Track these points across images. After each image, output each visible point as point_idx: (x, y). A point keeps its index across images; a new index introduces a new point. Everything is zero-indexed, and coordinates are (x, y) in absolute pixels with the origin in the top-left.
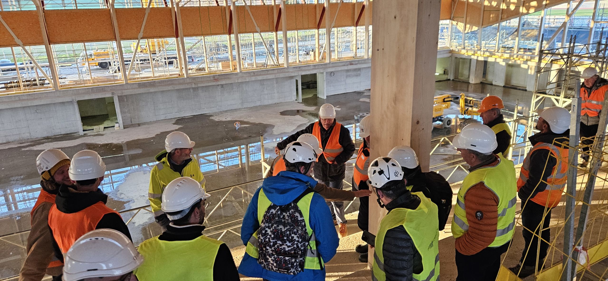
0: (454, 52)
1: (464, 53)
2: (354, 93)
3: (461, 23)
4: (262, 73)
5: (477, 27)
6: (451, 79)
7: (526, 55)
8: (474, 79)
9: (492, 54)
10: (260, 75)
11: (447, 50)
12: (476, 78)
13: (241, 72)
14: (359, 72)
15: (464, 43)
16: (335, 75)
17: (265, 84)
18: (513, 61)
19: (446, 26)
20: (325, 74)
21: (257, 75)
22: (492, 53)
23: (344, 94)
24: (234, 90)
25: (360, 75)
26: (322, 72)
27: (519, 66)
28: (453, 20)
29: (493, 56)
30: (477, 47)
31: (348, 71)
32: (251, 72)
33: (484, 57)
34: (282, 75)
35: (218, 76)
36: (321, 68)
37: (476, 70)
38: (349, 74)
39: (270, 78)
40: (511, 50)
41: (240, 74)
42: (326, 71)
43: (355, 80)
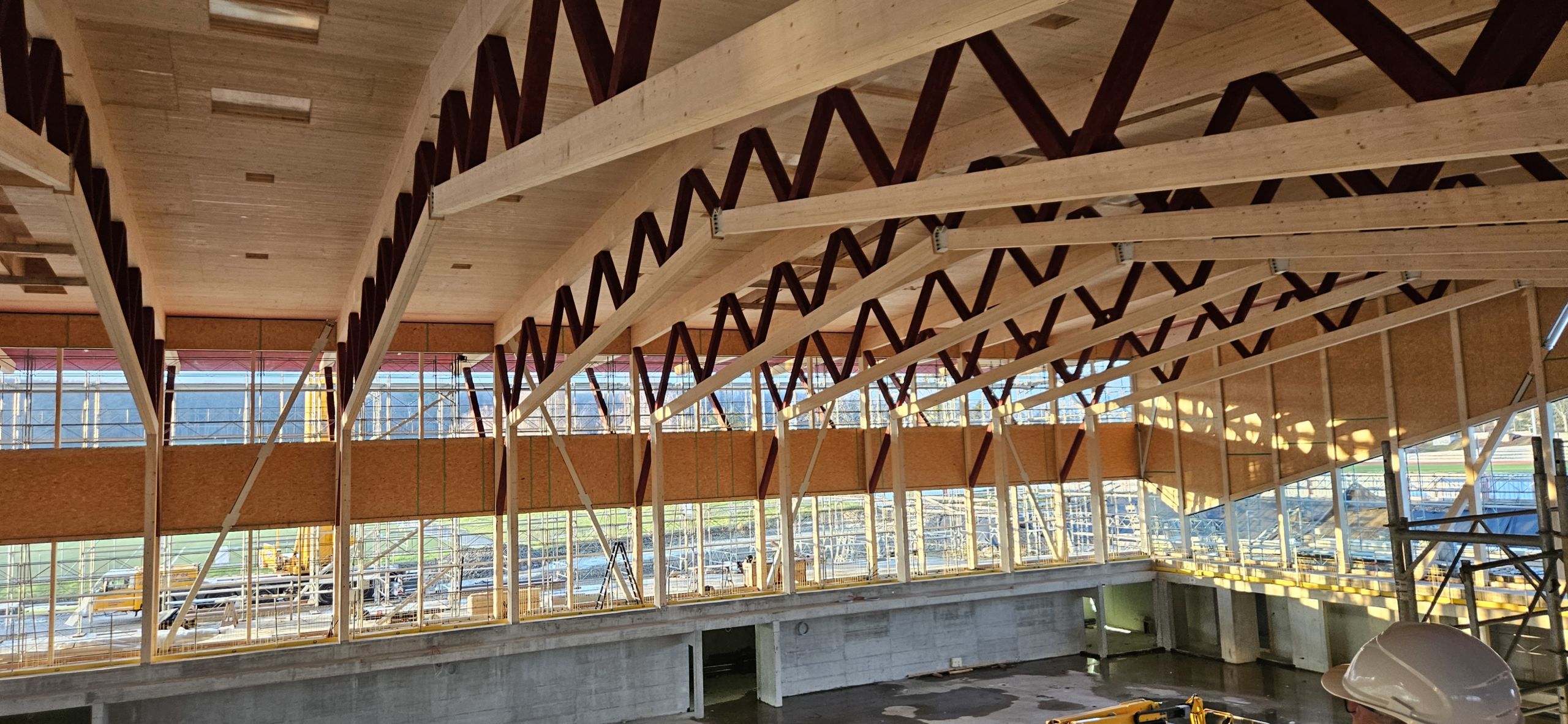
0: (1164, 569)
1: (1193, 572)
2: (872, 688)
3: (1171, 489)
4: (581, 626)
5: (1217, 500)
6: (1168, 648)
7: (1375, 579)
8: (1233, 649)
9: (1272, 575)
10: (577, 631)
11: (1141, 562)
12: (1239, 644)
13: (518, 623)
14: (883, 624)
15: (1189, 544)
16: (810, 631)
17: (591, 658)
18: (1340, 594)
19: (1130, 496)
20: (776, 627)
21: (566, 633)
22: (1274, 573)
23: (841, 689)
24: (491, 679)
25: (887, 631)
26: (768, 621)
27: (1361, 611)
28: (1146, 479)
29: (1278, 581)
30: (1227, 556)
31: (849, 618)
32: (549, 623)
33: (1252, 584)
34: (642, 632)
35: (442, 638)
36: (765, 610)
37: (1234, 621)
38: (851, 627)
39: (605, 640)
40: (1327, 565)
41: (514, 630)
42: (782, 620)
43: (874, 645)
